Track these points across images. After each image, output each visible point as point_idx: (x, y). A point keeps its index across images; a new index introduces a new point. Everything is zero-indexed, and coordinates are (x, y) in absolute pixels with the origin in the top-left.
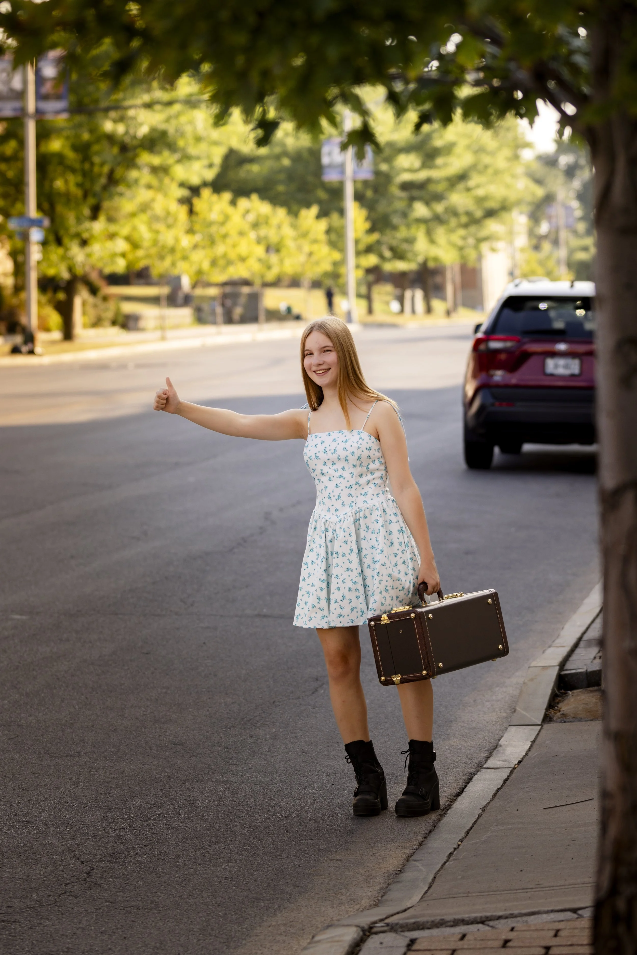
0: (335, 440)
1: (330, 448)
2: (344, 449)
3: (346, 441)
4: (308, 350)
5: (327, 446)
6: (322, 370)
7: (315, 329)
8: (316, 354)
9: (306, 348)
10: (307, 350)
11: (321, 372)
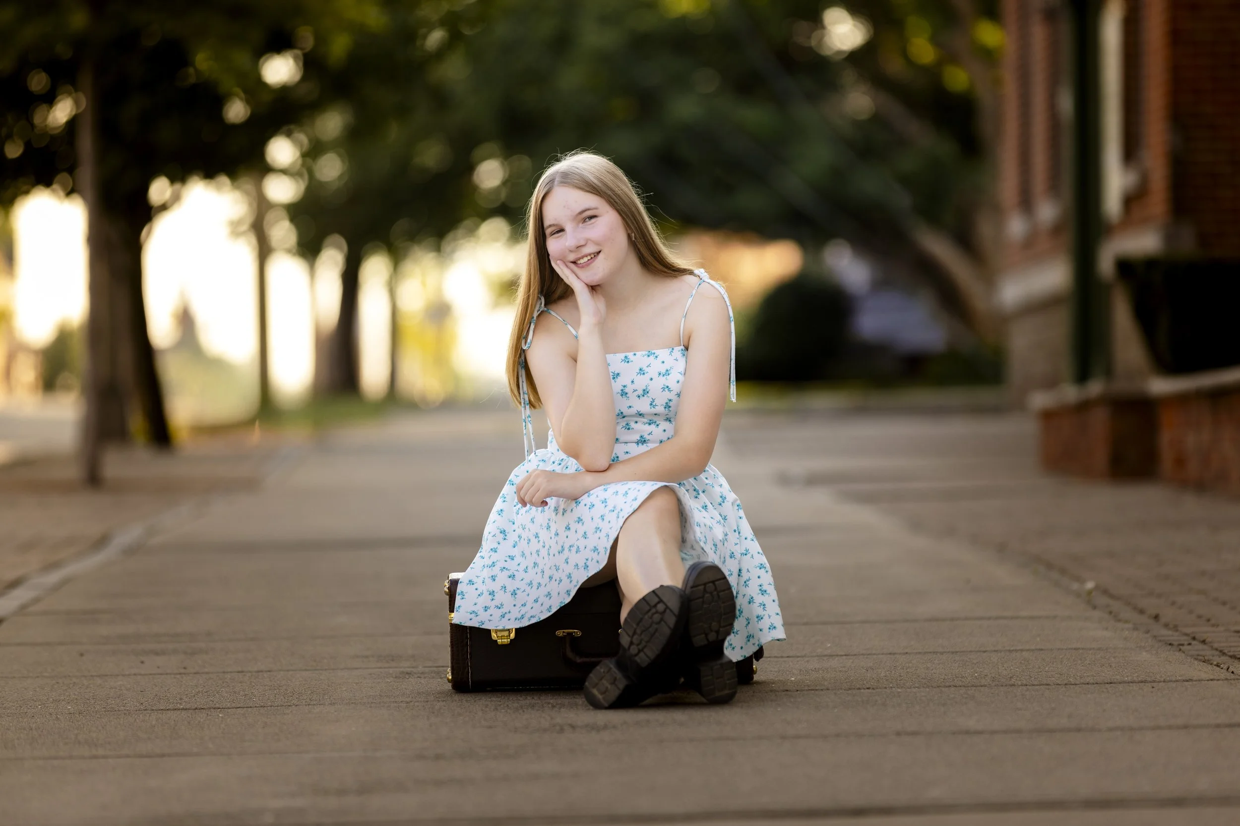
0: (641, 372)
1: (634, 387)
2: (663, 389)
3: (667, 373)
4: (554, 225)
5: (628, 383)
6: (586, 256)
7: (556, 183)
8: (568, 227)
9: (547, 223)
10: (550, 226)
11: (586, 259)
